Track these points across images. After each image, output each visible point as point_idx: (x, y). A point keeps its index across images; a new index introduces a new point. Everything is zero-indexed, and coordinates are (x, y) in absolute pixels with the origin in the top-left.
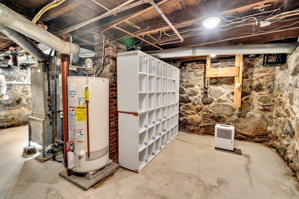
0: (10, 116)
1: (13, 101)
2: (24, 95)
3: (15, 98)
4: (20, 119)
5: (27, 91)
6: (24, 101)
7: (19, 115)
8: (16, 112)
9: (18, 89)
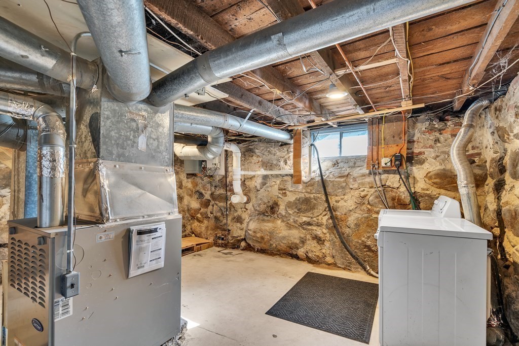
0: (259, 232)
1: (265, 206)
2: (280, 196)
3: (269, 202)
4: (271, 242)
5: (285, 190)
6: (282, 210)
7: (271, 234)
8: (267, 228)
9: (274, 185)
